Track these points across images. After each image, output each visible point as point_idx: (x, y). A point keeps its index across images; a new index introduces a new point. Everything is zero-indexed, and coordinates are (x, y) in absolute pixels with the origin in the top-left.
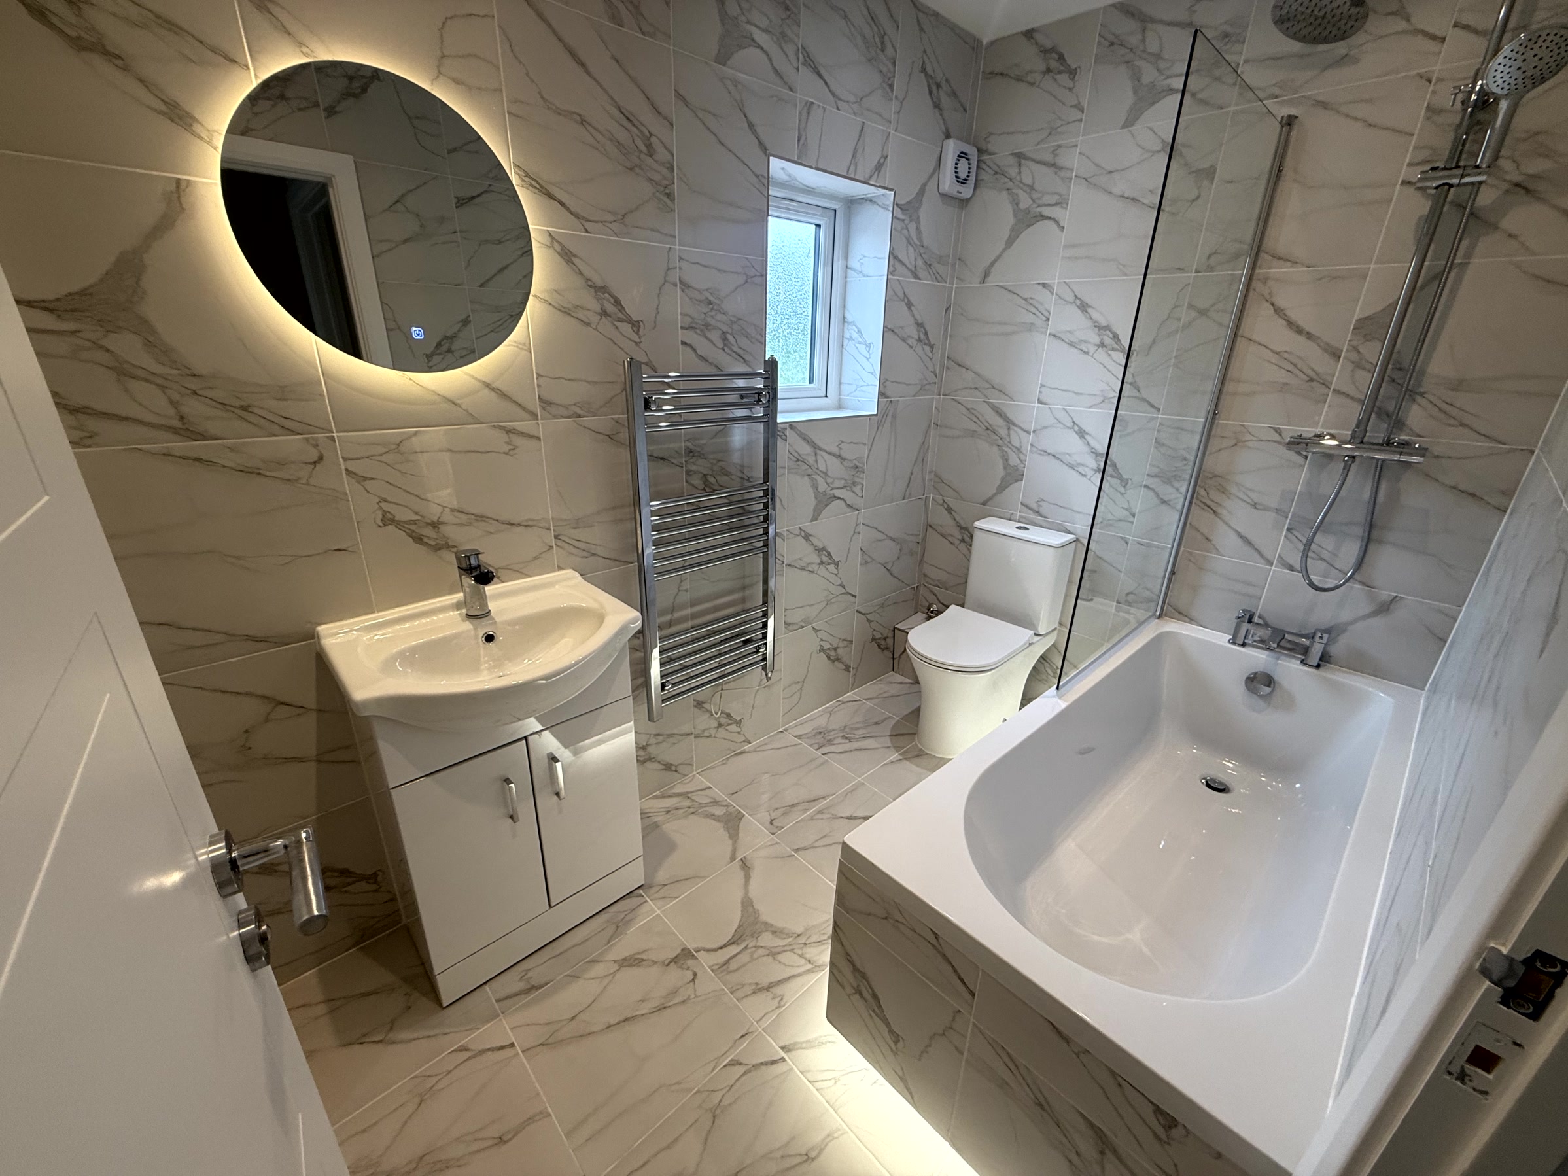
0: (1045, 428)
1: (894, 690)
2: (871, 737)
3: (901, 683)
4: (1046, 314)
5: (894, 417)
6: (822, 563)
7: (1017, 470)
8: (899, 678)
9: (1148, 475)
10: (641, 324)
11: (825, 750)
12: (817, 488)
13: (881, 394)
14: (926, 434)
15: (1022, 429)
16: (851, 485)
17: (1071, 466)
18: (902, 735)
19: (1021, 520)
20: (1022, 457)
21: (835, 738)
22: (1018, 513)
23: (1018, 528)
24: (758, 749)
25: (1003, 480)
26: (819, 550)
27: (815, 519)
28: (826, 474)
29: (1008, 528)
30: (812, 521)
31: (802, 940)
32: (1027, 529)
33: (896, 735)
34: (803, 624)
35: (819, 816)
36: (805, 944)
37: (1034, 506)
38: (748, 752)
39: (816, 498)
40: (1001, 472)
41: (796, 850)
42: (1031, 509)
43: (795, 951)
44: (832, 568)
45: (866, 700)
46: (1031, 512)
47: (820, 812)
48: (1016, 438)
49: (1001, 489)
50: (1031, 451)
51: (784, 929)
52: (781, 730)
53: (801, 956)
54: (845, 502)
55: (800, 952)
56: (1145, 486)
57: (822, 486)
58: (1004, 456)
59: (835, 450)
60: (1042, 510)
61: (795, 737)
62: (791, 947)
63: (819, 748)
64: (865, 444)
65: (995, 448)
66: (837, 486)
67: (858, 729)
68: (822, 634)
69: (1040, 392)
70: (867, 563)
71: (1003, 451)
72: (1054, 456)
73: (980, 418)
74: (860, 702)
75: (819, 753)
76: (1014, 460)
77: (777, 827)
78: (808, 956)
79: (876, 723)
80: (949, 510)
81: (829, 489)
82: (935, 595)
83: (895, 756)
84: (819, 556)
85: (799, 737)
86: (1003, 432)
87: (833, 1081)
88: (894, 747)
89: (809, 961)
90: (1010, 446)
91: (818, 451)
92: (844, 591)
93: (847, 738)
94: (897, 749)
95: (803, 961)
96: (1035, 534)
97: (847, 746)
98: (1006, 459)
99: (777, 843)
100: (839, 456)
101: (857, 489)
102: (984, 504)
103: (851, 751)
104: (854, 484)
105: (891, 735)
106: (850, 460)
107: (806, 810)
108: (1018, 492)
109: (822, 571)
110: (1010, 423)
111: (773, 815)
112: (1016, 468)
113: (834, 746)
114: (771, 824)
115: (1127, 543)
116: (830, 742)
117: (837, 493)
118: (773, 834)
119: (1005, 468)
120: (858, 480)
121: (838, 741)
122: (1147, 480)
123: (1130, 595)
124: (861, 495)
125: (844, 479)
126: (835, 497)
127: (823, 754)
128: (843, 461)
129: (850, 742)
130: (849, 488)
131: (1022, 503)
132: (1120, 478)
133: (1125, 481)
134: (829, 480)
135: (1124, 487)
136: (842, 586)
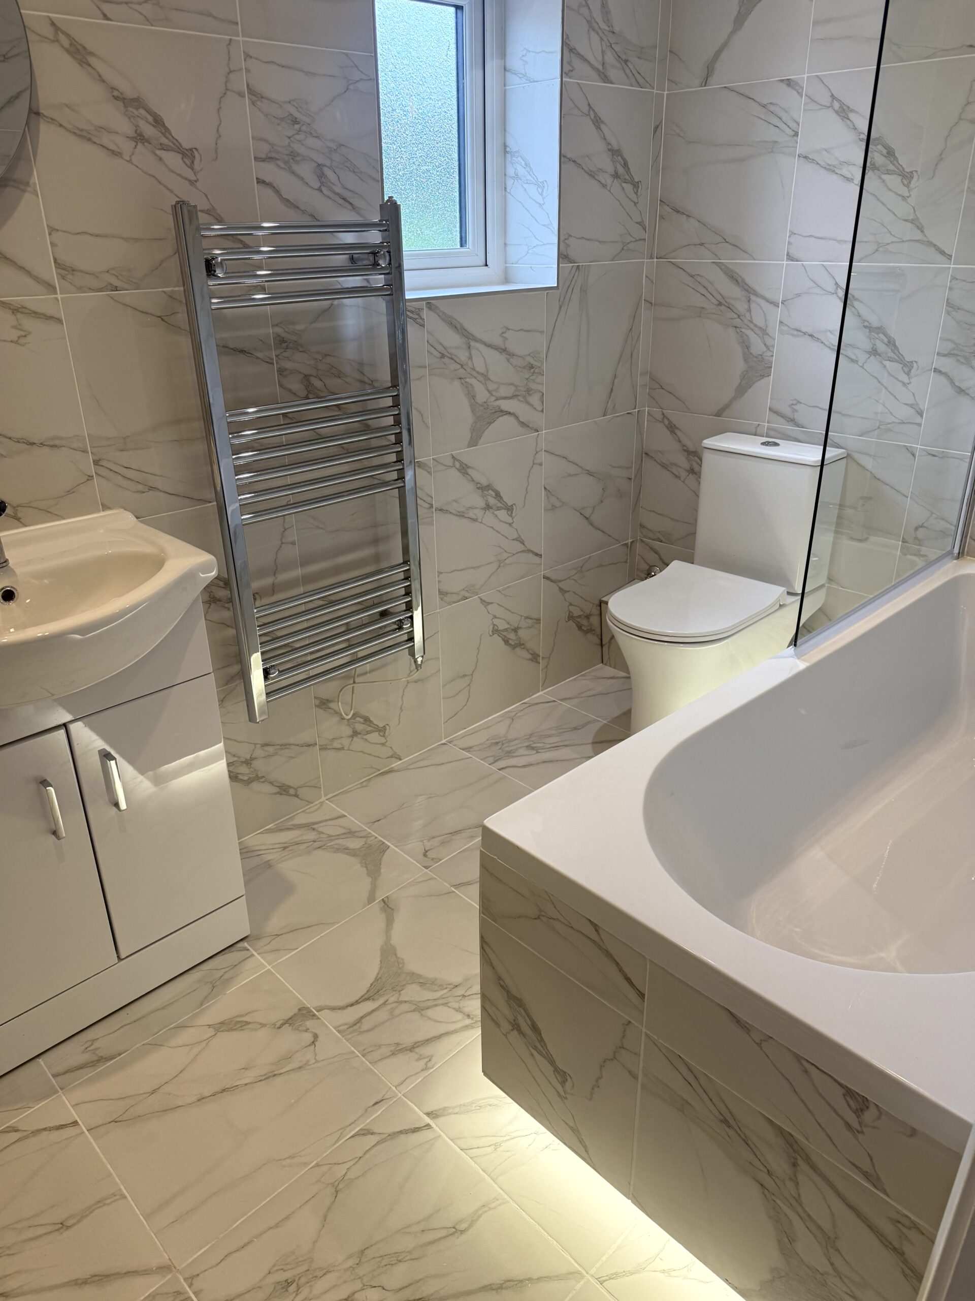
0: (799, 295)
1: (603, 686)
2: (566, 746)
3: (612, 678)
4: (794, 126)
5: (583, 291)
6: (488, 507)
7: (762, 360)
8: (609, 671)
9: (938, 354)
10: (196, 153)
11: (502, 763)
12: (474, 397)
13: (563, 256)
14: (634, 316)
15: (768, 301)
16: (523, 394)
17: (835, 349)
18: (609, 741)
19: (772, 433)
20: (769, 342)
21: (516, 750)
22: (766, 425)
23: (763, 444)
24: (412, 767)
25: (743, 377)
26: (484, 489)
27: (473, 442)
28: (486, 377)
29: (751, 446)
30: (469, 446)
31: (460, 991)
32: (776, 444)
33: (602, 742)
34: (467, 594)
36: (464, 996)
37: (788, 411)
38: (398, 771)
39: (473, 412)
40: (740, 365)
41: (456, 886)
42: (783, 416)
43: (449, 1005)
44: (503, 514)
45: (562, 700)
46: (782, 420)
48: (759, 314)
49: (741, 390)
50: (781, 332)
51: (436, 979)
52: (444, 741)
53: (458, 1010)
54: (517, 418)
55: (456, 1005)
56: (936, 370)
57: (482, 395)
58: (743, 341)
59: (498, 341)
60: (798, 417)
61: (463, 749)
62: (444, 1001)
63: (494, 762)
64: (542, 333)
65: (731, 331)
66: (504, 395)
67: (550, 736)
68: (492, 608)
69: (789, 243)
70: (554, 508)
71: (741, 334)
72: (811, 336)
73: (710, 288)
74: (555, 703)
75: (494, 768)
76: (757, 347)
77: (433, 859)
78: (467, 1010)
80: (672, 428)
81: (493, 399)
82: (656, 552)
84: (483, 496)
85: (468, 749)
86: (741, 307)
87: (493, 1147)
89: (468, 1016)
90: (751, 325)
91: (473, 343)
92: (521, 547)
93: (533, 748)
95: (460, 1016)
96: (786, 451)
97: (534, 757)
98: (746, 345)
99: (432, 879)
100: (504, 350)
101: (534, 399)
102: (719, 414)
103: (538, 764)
104: (529, 391)
105: (594, 742)
106: (519, 357)
107: (472, 838)
108: (764, 394)
109: (489, 518)
110: (749, 292)
111: (428, 845)
112: (761, 358)
113: (517, 759)
114: (425, 855)
115: (914, 455)
116: (510, 754)
117: (505, 405)
118: (426, 868)
119: (746, 360)
120: (533, 386)
121: (522, 751)
122: (939, 363)
123: (921, 530)
124: (540, 409)
125: (512, 384)
126: (502, 411)
127: (500, 770)
128: (508, 357)
129: (537, 752)
130: (521, 398)
131: (770, 409)
132: (901, 360)
133: (908, 367)
134: (491, 387)
135: (908, 374)
136: (519, 540)
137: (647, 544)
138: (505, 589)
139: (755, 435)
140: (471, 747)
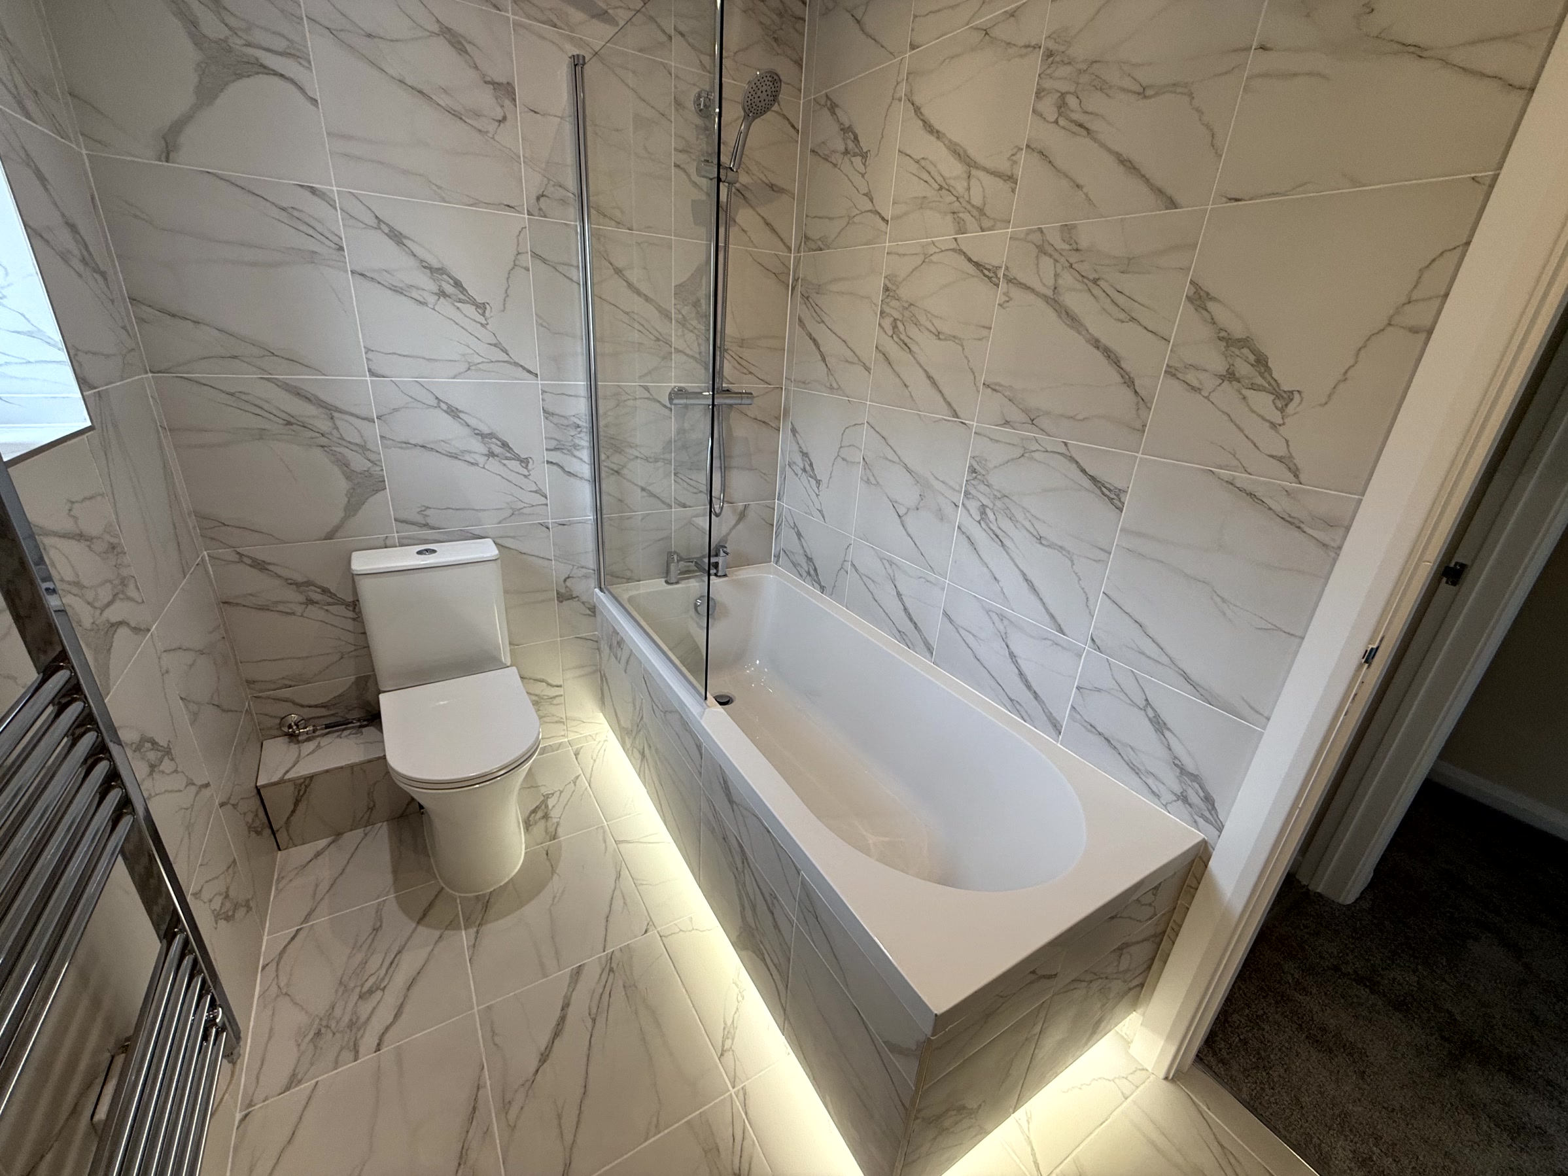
0: (396, 410)
1: (324, 871)
2: (399, 952)
3: (318, 854)
4: (336, 239)
5: (114, 429)
6: (153, 767)
7: (371, 476)
8: (306, 851)
9: (547, 450)
11: (369, 1040)
13: (81, 381)
15: (358, 417)
16: (121, 588)
17: (454, 457)
18: (431, 905)
19: (405, 541)
20: (372, 457)
21: (354, 1013)
22: (396, 535)
23: (420, 553)
25: (350, 494)
26: (140, 747)
27: (106, 689)
28: (77, 584)
29: (407, 558)
32: (434, 551)
33: (424, 915)
35: (514, 1111)
37: (419, 519)
40: (343, 484)
42: (414, 524)
44: (167, 765)
46: (416, 528)
47: (505, 1105)
48: (349, 430)
49: (353, 508)
50: (385, 446)
52: (238, 1116)
54: (128, 625)
56: (548, 462)
57: (86, 615)
58: (338, 460)
59: (68, 526)
60: (430, 521)
61: (288, 1088)
63: (357, 1052)
64: (102, 495)
65: (318, 452)
66: (106, 601)
67: (364, 963)
69: (368, 360)
70: (195, 715)
71: (334, 453)
72: (422, 446)
73: (266, 406)
74: (302, 934)
75: (367, 1056)
76: (359, 463)
79: (376, 930)
80: (260, 565)
81: (98, 613)
83: (464, 937)
84: (142, 758)
85: (293, 1081)
86: (324, 425)
88: (447, 928)
90: (344, 443)
92: (193, 789)
93: (371, 992)
94: (452, 925)
96: (448, 553)
97: (390, 999)
98: (344, 464)
100: (80, 536)
101: (131, 591)
102: (330, 536)
103: (405, 997)
104: (123, 582)
105: (418, 923)
106: (98, 538)
107: (487, 1131)
108: (382, 506)
109: (160, 782)
110: (330, 410)
112: (368, 474)
113: (374, 1020)
115: (548, 528)
116: (356, 1025)
117: (114, 613)
119: (348, 478)
120: (124, 572)
121: (365, 1009)
122: (548, 456)
123: (568, 580)
124: (140, 601)
125: (106, 581)
126: (113, 625)
127: (378, 1049)
128: (88, 543)
129: (383, 990)
130: (121, 596)
131: (396, 520)
132: (517, 458)
133: (525, 462)
134: (90, 596)
135: (526, 468)
136: (190, 783)
137: (268, 698)
138: (203, 859)
139: (386, 547)
140: (294, 1075)
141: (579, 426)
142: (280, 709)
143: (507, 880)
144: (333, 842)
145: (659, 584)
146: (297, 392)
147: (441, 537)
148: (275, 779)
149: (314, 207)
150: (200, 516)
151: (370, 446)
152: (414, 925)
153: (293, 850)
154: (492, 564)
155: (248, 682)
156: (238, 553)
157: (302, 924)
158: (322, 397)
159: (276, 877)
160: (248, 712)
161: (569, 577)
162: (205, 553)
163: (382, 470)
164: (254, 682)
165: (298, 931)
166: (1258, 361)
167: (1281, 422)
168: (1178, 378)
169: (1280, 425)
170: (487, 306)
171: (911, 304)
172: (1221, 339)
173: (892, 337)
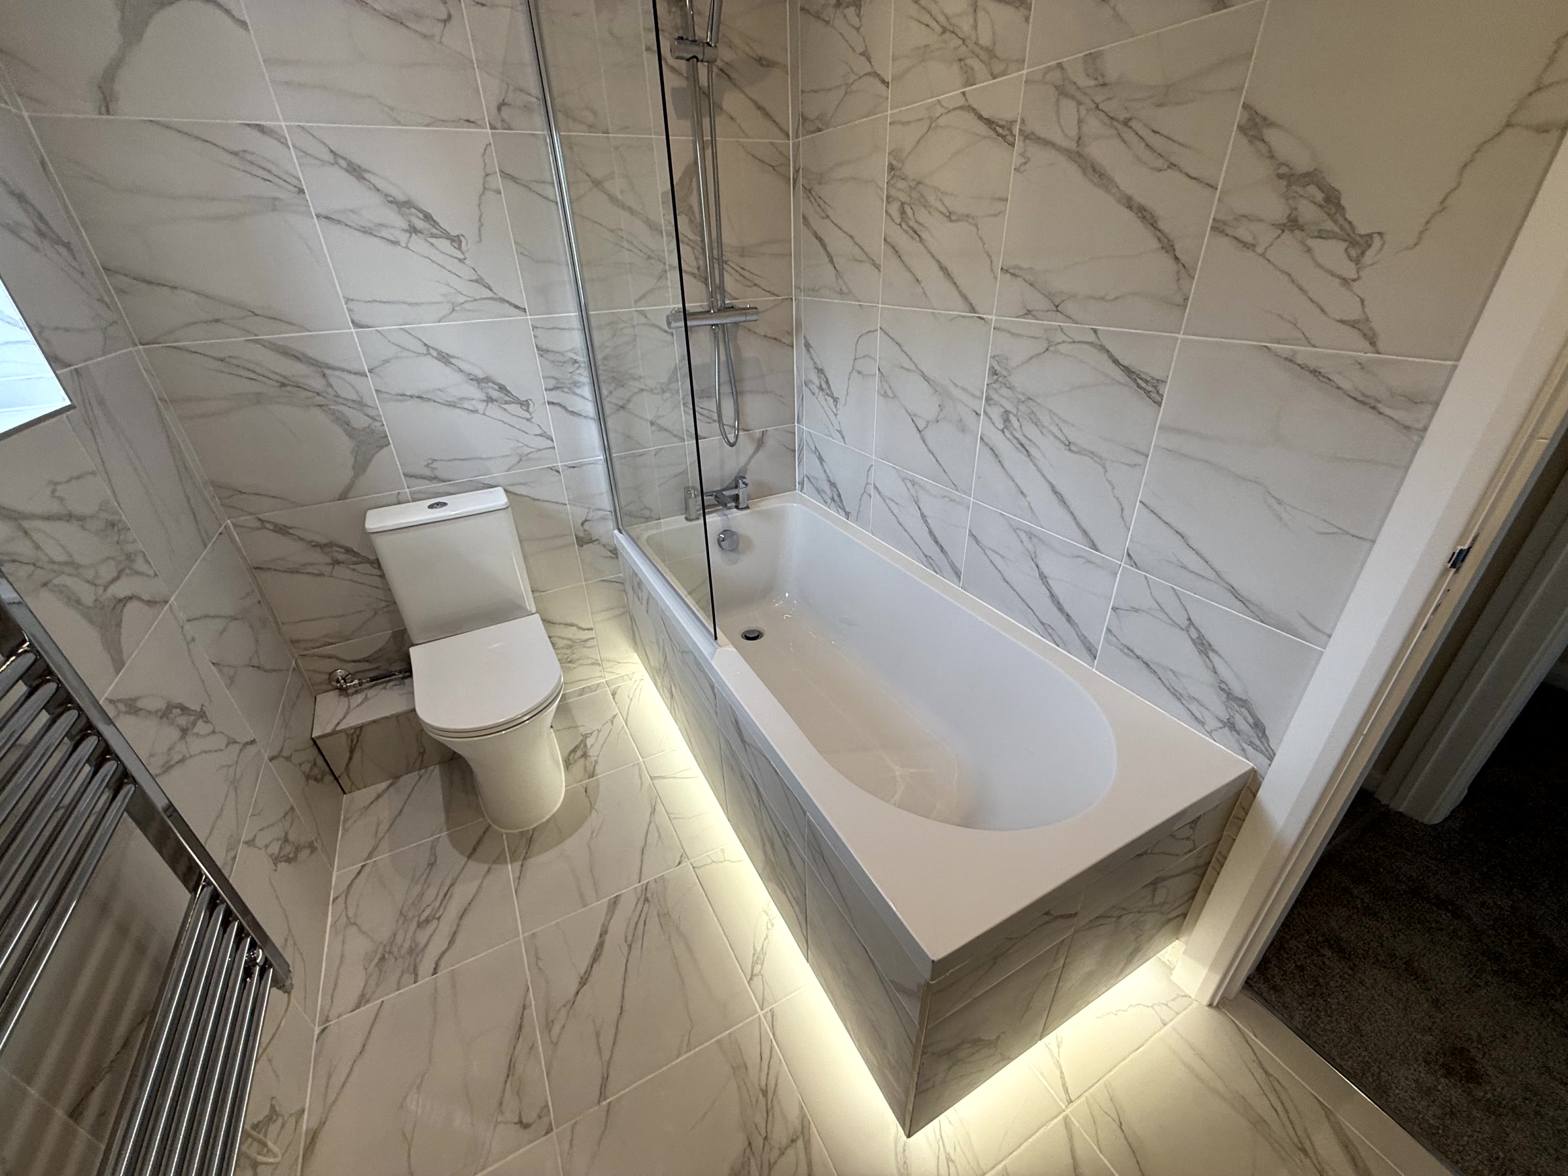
0: (386, 361)
1: (384, 812)
2: (452, 885)
3: (379, 796)
4: (295, 182)
5: (102, 402)
6: (184, 731)
7: (373, 432)
8: (367, 794)
9: (546, 390)
11: (426, 965)
12: (78, 602)
13: (54, 360)
15: (350, 372)
16: (126, 565)
17: (452, 405)
18: (480, 841)
19: (416, 496)
20: (371, 412)
21: (413, 940)
22: (407, 490)
23: (431, 507)
24: (332, 1097)
25: (356, 453)
26: (165, 714)
27: (119, 664)
28: (71, 564)
29: (418, 513)
30: (118, 671)
31: (758, 1142)
32: (444, 504)
33: (474, 850)
35: (556, 1029)
36: (766, 1138)
37: (428, 472)
38: (322, 1124)
39: (91, 621)
40: (345, 445)
41: (602, 1095)
42: (423, 477)
43: (772, 1161)
44: (201, 727)
45: (370, 856)
46: (426, 482)
47: (548, 1025)
48: (344, 387)
49: (361, 466)
50: (381, 401)
51: (732, 1169)
52: (317, 1030)
53: (782, 1153)
54: (140, 599)
55: (776, 1153)
56: (549, 403)
57: (87, 595)
58: (338, 419)
59: (55, 507)
60: (438, 474)
61: (358, 1007)
62: (766, 1166)
63: (416, 975)
64: (93, 473)
65: (318, 411)
66: (110, 578)
67: (421, 895)
69: (350, 310)
70: (232, 680)
71: (333, 413)
72: (419, 397)
73: (259, 370)
74: (367, 869)
75: (425, 979)
76: (359, 420)
77: (540, 1117)
78: (785, 1141)
79: (431, 865)
80: (282, 530)
81: (100, 590)
83: (510, 870)
84: (172, 723)
85: (363, 1000)
86: (317, 383)
88: (495, 862)
89: (793, 1141)
90: (341, 401)
91: (26, 524)
92: (237, 747)
93: (427, 921)
94: (499, 859)
95: (790, 1152)
96: (459, 505)
97: (445, 928)
98: (345, 424)
99: (573, 1127)
100: (69, 517)
101: (140, 565)
102: (344, 496)
103: (458, 925)
104: (129, 557)
105: (469, 857)
106: (92, 517)
107: (532, 1047)
108: (389, 461)
109: (195, 745)
110: (321, 367)
111: (510, 1115)
112: (369, 431)
113: (431, 946)
114: (526, 1126)
115: (558, 472)
116: (415, 952)
117: (121, 589)
118: (549, 1131)
119: (351, 436)
120: (130, 548)
121: (422, 937)
122: (548, 396)
123: (586, 524)
124: (152, 573)
125: (108, 558)
126: (120, 600)
127: (435, 973)
128: (81, 523)
129: (439, 919)
130: (128, 571)
131: (405, 475)
132: (517, 401)
133: (525, 404)
134: (90, 574)
135: (527, 411)
136: (231, 742)
137: (313, 655)
138: (253, 810)
139: (399, 504)
140: (363, 996)
141: (576, 362)
142: (328, 665)
143: (548, 817)
144: (391, 785)
145: (679, 521)
146: (284, 351)
147: (451, 489)
148: (329, 730)
149: (266, 148)
150: (216, 485)
151: (367, 401)
152: (465, 859)
153: (356, 794)
154: (502, 513)
155: (292, 642)
156: (260, 520)
157: (366, 860)
158: (311, 353)
159: (342, 818)
160: (297, 669)
161: (586, 521)
162: (229, 521)
163: (383, 425)
164: (298, 641)
165: (363, 866)
166: (1328, 199)
167: (1356, 276)
168: (1227, 235)
169: (1354, 280)
170: (462, 238)
171: (919, 183)
172: (1280, 176)
173: (900, 225)
